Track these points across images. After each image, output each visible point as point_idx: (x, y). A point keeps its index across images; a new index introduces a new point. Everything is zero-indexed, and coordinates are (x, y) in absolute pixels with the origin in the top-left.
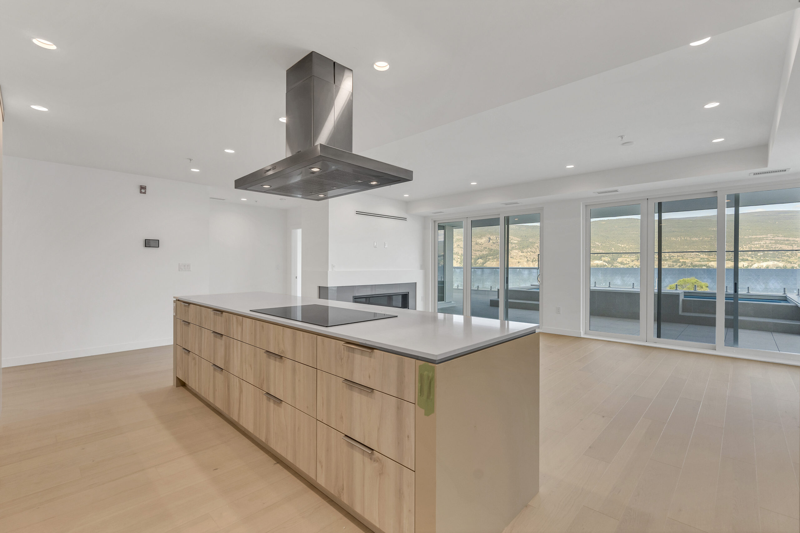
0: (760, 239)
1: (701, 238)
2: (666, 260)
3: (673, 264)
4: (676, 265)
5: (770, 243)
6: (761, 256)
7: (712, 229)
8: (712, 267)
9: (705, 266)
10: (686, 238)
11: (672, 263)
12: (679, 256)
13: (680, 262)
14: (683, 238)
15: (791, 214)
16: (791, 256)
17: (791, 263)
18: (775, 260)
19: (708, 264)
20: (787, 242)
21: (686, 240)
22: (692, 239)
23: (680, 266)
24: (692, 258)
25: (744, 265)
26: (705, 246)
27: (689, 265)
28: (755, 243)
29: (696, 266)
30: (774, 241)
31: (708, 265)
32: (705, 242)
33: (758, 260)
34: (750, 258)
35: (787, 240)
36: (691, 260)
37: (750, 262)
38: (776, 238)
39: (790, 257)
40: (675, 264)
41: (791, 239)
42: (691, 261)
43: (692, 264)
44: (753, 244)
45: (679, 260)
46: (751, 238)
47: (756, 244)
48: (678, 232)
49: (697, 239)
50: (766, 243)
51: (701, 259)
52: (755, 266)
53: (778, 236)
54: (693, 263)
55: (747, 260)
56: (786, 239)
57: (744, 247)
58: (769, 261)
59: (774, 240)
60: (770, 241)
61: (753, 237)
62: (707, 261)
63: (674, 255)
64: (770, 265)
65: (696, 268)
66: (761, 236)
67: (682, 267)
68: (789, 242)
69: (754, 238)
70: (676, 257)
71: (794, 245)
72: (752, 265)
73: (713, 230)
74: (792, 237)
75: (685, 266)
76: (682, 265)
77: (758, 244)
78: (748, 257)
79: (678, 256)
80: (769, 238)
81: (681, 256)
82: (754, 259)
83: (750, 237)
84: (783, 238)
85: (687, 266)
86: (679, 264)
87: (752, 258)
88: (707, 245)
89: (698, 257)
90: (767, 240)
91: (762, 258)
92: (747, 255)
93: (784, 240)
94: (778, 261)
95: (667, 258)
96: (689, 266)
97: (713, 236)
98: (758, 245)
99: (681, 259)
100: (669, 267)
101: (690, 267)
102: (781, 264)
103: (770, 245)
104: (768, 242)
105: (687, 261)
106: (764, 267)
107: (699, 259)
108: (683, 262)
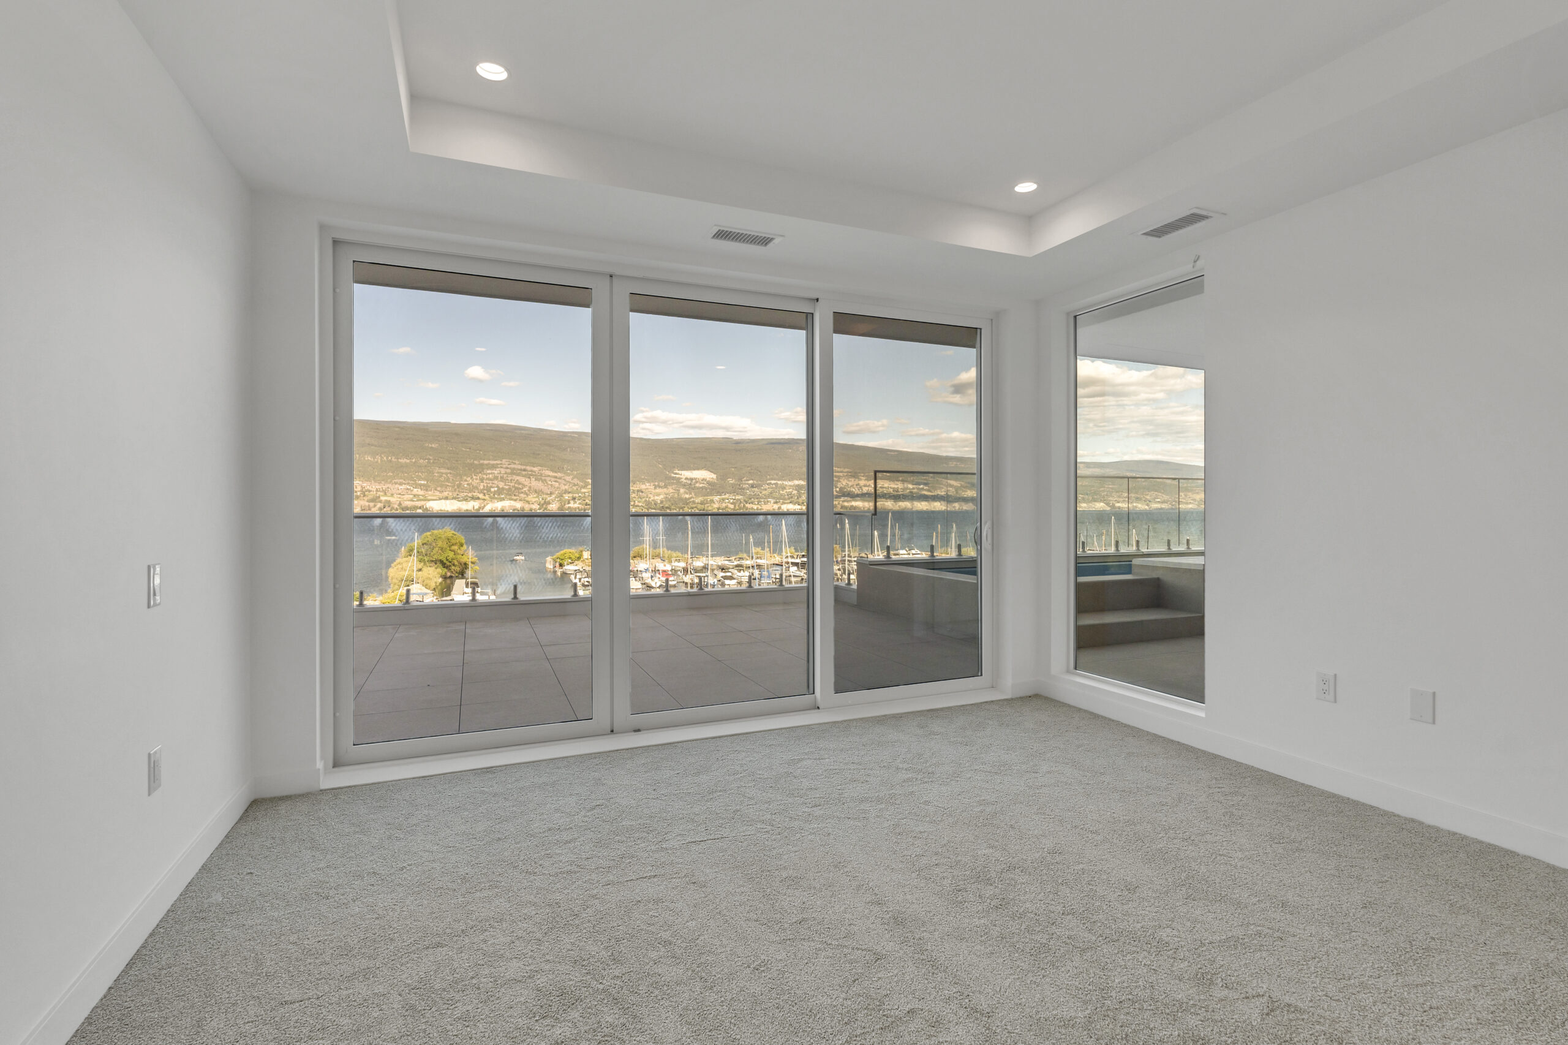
0: (494, 467)
1: (414, 460)
2: (358, 497)
3: (369, 506)
4: (375, 506)
5: (506, 473)
6: (495, 493)
7: (430, 445)
8: (431, 509)
9: (420, 508)
10: (390, 458)
11: (367, 504)
12: (379, 491)
13: (381, 502)
14: (385, 458)
15: (526, 432)
16: (528, 493)
17: (528, 502)
18: (512, 500)
19: (425, 504)
20: (524, 473)
21: (391, 461)
22: (400, 460)
23: (380, 509)
24: (400, 494)
25: (474, 507)
26: (420, 474)
27: (396, 506)
28: (488, 472)
29: (407, 508)
30: (509, 471)
31: (425, 507)
32: (420, 466)
33: (492, 499)
34: (481, 496)
35: (525, 470)
36: (400, 498)
37: (482, 501)
38: (513, 466)
39: (527, 495)
40: (372, 504)
41: (528, 468)
42: (399, 500)
43: (400, 504)
44: (484, 474)
45: (379, 497)
46: (482, 465)
47: (489, 474)
48: (376, 446)
49: (408, 461)
50: (500, 473)
51: (415, 496)
52: (488, 509)
53: (515, 464)
54: (402, 502)
55: (478, 498)
56: (523, 467)
57: (474, 477)
58: (504, 500)
59: (510, 468)
60: (506, 470)
61: (486, 462)
62: (425, 500)
63: (370, 489)
64: (505, 507)
65: (407, 512)
66: (495, 462)
67: (385, 509)
68: (526, 472)
69: (487, 465)
70: (375, 493)
71: (531, 477)
72: (485, 506)
73: (432, 447)
74: (530, 466)
75: (389, 509)
76: (384, 508)
77: (491, 473)
78: (478, 494)
79: (377, 491)
80: (504, 466)
81: (383, 491)
82: (487, 497)
83: (482, 462)
84: (519, 467)
85: (393, 508)
86: (379, 505)
87: (484, 495)
88: (422, 472)
89: (410, 492)
90: (502, 467)
91: (496, 496)
92: (477, 491)
93: (521, 470)
94: (516, 500)
95: (359, 494)
96: (397, 508)
97: (431, 458)
98: (491, 476)
99: (382, 496)
100: (362, 510)
101: (397, 510)
102: (518, 505)
103: (505, 476)
104: (503, 471)
105: (392, 499)
106: (499, 509)
107: (412, 496)
108: (386, 501)
